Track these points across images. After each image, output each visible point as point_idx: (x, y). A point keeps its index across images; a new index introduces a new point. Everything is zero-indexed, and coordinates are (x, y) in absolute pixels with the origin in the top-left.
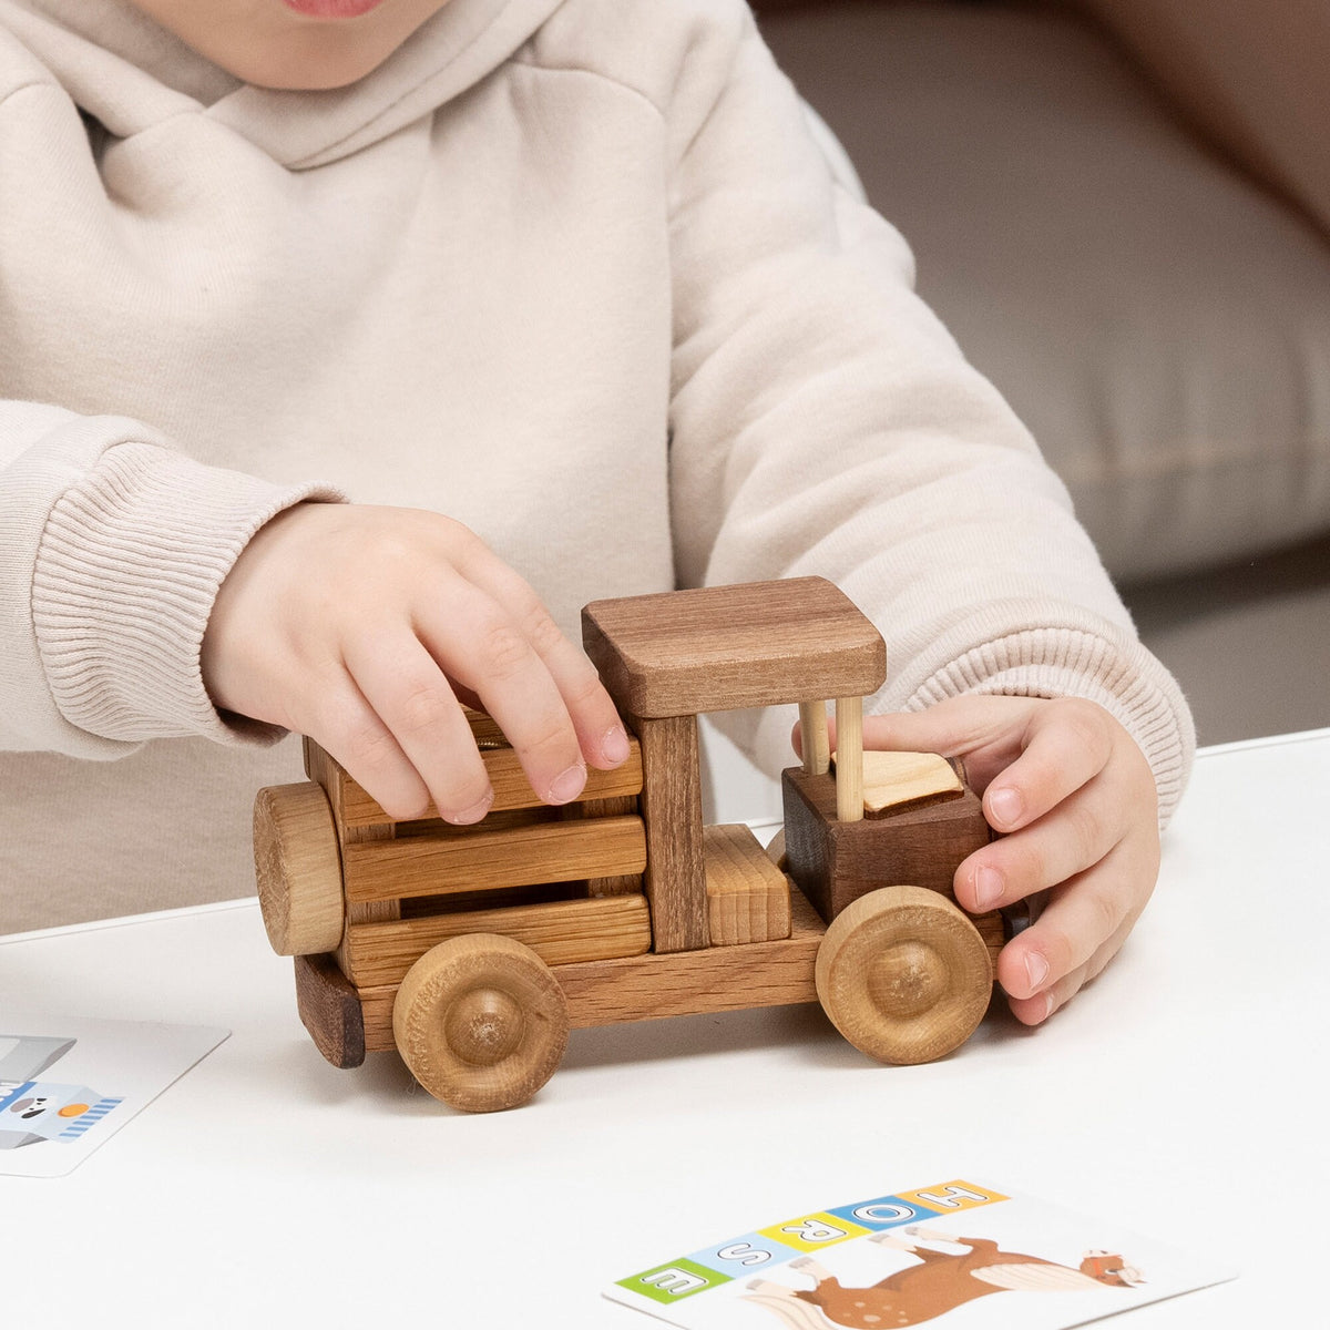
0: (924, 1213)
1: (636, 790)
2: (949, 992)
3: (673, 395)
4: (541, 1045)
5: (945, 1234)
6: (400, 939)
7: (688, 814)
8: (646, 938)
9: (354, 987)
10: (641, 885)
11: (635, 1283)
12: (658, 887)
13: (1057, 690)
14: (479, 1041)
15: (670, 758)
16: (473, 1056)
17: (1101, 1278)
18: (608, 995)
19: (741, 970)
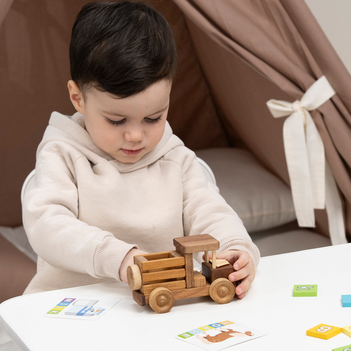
0: (222, 325)
1: (184, 264)
2: (229, 294)
3: (183, 209)
4: (171, 303)
5: (225, 329)
6: (150, 287)
7: (191, 268)
8: (185, 286)
9: (144, 294)
10: (184, 278)
11: (180, 336)
12: (187, 279)
13: (240, 249)
14: (162, 303)
15: (189, 260)
16: (161, 305)
17: (248, 335)
18: (180, 295)
19: (199, 291)
